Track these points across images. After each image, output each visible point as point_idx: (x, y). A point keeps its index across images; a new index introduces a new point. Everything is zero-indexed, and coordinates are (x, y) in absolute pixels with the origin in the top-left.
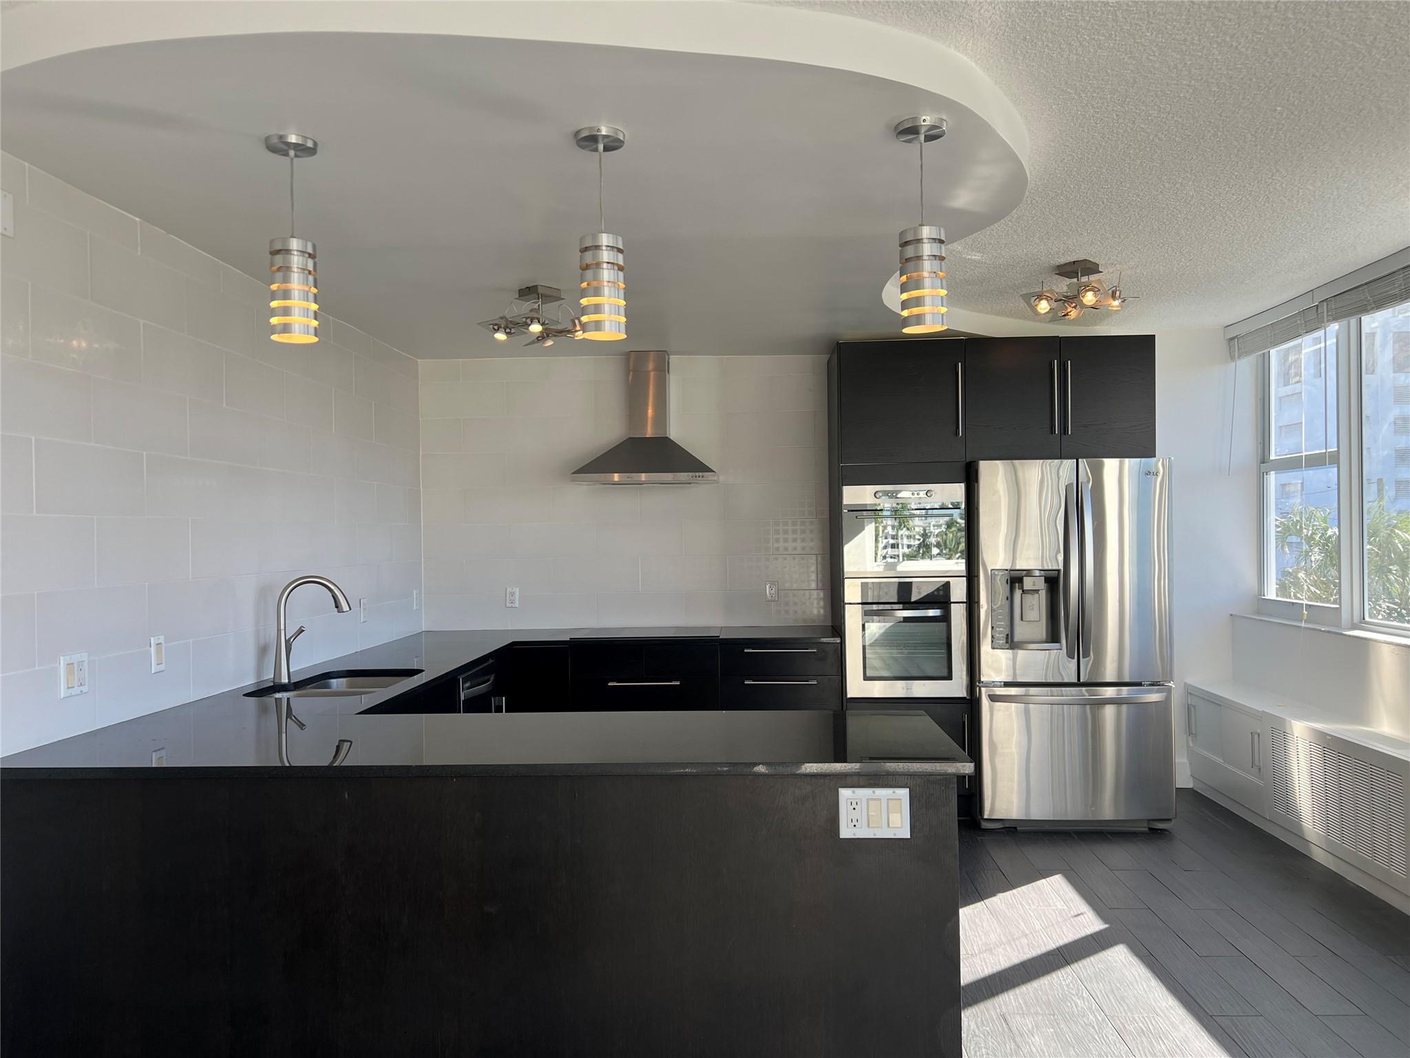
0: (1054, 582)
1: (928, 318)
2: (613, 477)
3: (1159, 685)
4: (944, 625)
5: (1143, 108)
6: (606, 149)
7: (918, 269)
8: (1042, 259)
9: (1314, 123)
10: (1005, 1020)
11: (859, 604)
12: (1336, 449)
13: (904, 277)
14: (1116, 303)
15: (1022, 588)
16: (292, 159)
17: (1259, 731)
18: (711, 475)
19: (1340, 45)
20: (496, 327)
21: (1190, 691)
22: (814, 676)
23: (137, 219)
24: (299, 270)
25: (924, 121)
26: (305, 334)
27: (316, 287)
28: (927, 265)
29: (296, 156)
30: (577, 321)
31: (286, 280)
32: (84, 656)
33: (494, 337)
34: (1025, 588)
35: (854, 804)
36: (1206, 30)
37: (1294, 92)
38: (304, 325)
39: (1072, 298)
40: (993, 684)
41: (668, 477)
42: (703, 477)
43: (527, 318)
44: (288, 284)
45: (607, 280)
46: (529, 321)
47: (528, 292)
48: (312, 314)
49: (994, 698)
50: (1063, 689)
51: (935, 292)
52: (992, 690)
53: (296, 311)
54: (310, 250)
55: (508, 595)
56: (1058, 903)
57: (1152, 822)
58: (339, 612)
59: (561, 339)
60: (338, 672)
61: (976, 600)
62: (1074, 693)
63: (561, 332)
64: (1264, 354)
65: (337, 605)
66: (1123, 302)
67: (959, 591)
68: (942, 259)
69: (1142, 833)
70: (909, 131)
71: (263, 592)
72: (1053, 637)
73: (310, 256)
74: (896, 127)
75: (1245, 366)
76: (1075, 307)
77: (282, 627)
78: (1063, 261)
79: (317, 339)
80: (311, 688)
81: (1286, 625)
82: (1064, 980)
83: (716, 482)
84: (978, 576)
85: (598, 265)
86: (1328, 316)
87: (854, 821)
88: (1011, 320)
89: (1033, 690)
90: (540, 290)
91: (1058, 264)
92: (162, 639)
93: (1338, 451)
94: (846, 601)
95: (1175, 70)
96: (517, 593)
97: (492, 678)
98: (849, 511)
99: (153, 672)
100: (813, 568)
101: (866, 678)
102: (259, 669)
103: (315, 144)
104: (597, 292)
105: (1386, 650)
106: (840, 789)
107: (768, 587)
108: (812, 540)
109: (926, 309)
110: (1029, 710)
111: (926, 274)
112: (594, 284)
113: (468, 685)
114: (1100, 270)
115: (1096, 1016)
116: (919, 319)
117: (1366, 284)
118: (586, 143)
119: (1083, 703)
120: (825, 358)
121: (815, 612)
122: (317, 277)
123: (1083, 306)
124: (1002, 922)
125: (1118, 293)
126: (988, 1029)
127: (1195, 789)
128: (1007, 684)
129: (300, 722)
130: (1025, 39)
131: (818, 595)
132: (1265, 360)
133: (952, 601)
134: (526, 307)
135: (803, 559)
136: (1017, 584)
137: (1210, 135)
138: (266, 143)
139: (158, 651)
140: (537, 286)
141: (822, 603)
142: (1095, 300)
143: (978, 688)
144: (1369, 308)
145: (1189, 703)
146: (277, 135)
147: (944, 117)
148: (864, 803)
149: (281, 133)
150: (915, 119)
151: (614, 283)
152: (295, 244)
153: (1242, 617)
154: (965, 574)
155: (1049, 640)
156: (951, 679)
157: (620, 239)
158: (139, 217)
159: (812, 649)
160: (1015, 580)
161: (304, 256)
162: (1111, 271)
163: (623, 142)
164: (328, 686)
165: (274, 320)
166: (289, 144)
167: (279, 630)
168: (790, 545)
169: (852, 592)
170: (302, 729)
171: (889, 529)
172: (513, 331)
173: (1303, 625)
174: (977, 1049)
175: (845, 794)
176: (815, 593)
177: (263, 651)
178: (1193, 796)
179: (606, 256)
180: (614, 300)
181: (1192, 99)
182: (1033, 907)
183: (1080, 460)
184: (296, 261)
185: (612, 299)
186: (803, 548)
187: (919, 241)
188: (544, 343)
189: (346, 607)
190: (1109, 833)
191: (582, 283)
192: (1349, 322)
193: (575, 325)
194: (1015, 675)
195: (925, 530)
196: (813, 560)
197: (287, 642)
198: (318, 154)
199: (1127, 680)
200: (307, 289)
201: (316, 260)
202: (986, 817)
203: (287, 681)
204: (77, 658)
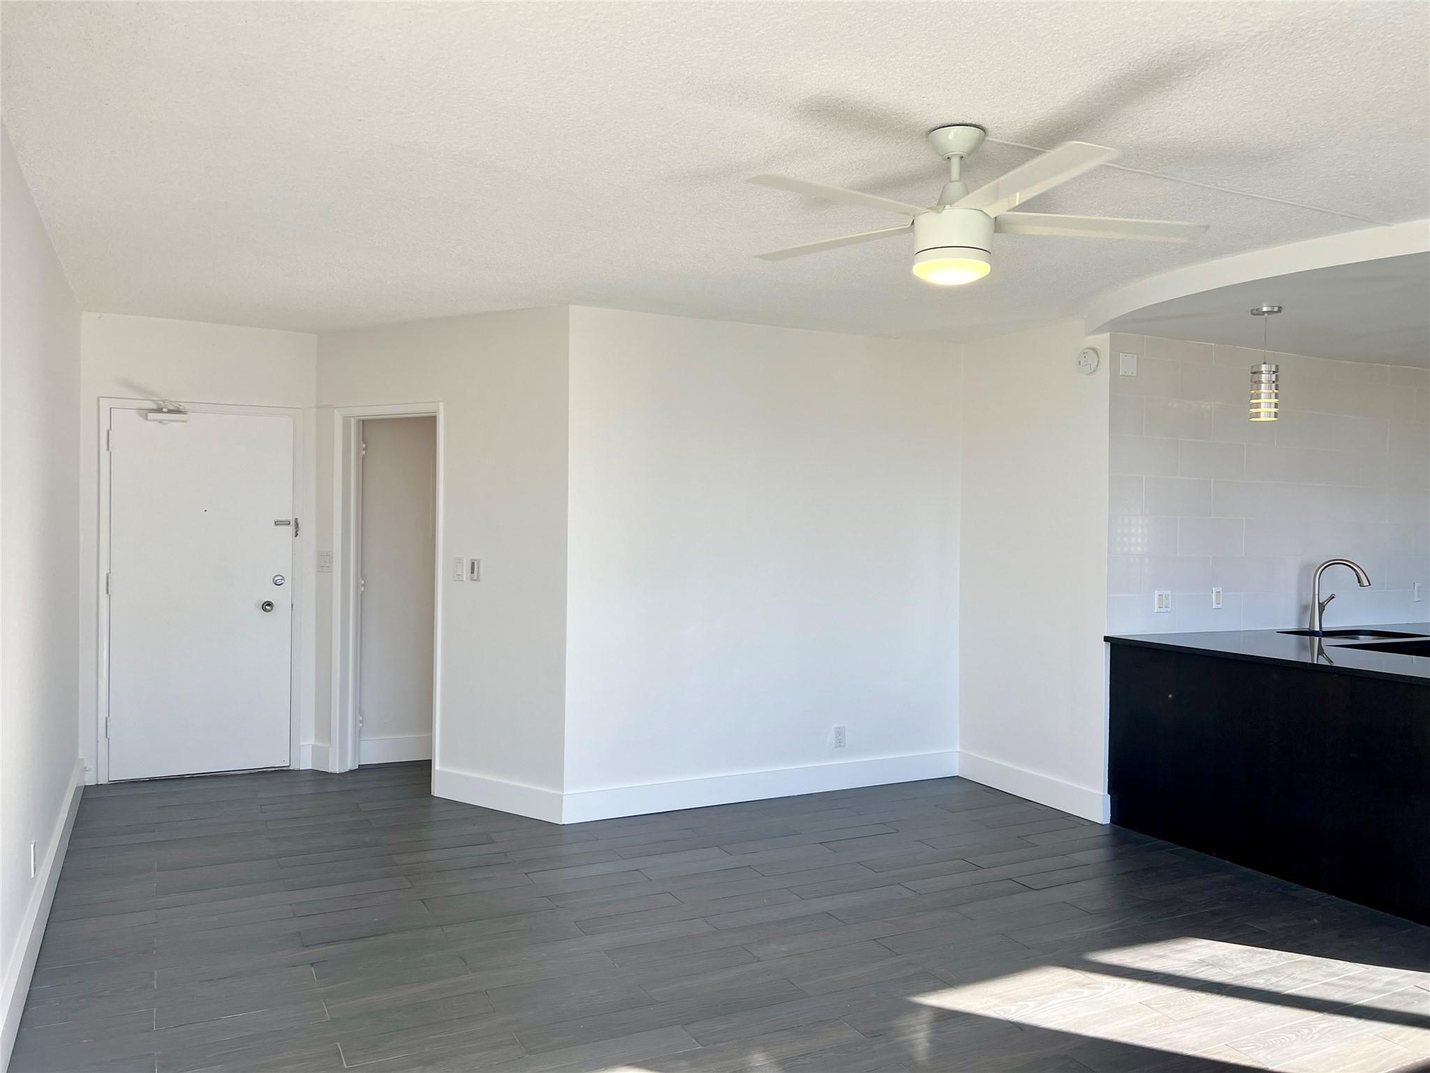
16: (1266, 319)
23: (1213, 344)
24: (1267, 381)
26: (1268, 416)
31: (1259, 388)
32: (1170, 592)
38: (1268, 412)
44: (1260, 391)
48: (1273, 405)
53: (1264, 404)
54: (1273, 370)
60: (1364, 630)
65: (1360, 581)
73: (1273, 373)
77: (1317, 593)
79: (1275, 418)
92: (1220, 589)
99: (1214, 608)
102: (1300, 621)
103: (1279, 309)
138: (1251, 313)
139: (1218, 596)
146: (1256, 309)
149: (1259, 307)
152: (1264, 368)
161: (1269, 374)
164: (1356, 639)
165: (1251, 411)
166: (1263, 312)
167: (1314, 595)
184: (1264, 377)
189: (1366, 582)
197: (1320, 605)
198: (1282, 312)
200: (1270, 391)
201: (1277, 374)
203: (1319, 630)
204: (1164, 593)
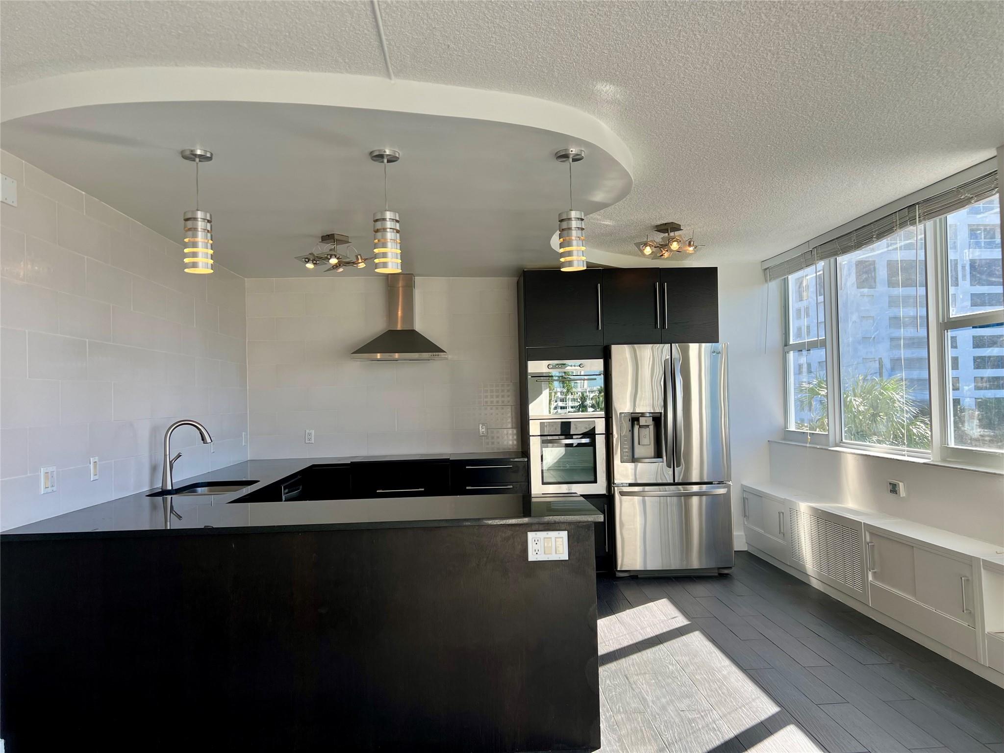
0: (658, 420)
1: (575, 263)
2: (377, 356)
3: (723, 484)
4: (591, 448)
5: (695, 143)
6: (389, 161)
7: (569, 235)
8: (647, 222)
9: (790, 153)
10: (627, 678)
11: (538, 436)
12: (824, 338)
13: (562, 239)
14: (691, 249)
15: (638, 424)
16: (197, 163)
17: (783, 511)
18: (444, 354)
19: (795, 116)
20: (307, 260)
21: (745, 490)
22: (511, 483)
23: (84, 193)
24: (202, 230)
25: (572, 151)
26: (205, 268)
27: (212, 240)
28: (574, 233)
29: (200, 161)
30: (359, 257)
31: (195, 236)
32: (54, 469)
33: (306, 267)
34: (641, 424)
35: (536, 541)
36: (723, 108)
37: (776, 138)
38: (205, 263)
39: (665, 246)
40: (623, 485)
41: (416, 355)
42: (438, 355)
43: (328, 255)
44: (196, 239)
45: (390, 238)
46: (329, 257)
47: (328, 238)
48: (209, 256)
49: (622, 494)
50: (666, 487)
51: (579, 248)
52: (621, 489)
53: (200, 255)
54: (208, 218)
55: (307, 435)
56: (661, 617)
57: (721, 570)
58: (204, 443)
59: (349, 268)
60: (202, 483)
61: (611, 432)
62: (672, 489)
63: (348, 263)
64: (785, 278)
65: (203, 439)
66: (695, 248)
67: (600, 427)
68: (582, 229)
69: (715, 577)
70: (563, 156)
71: (154, 430)
72: (658, 454)
73: (209, 221)
74: (556, 153)
75: (774, 286)
76: (667, 251)
77: (168, 453)
78: (659, 223)
79: (212, 271)
80: (187, 492)
81: (799, 446)
82: (662, 656)
83: (447, 359)
84: (612, 417)
85: (385, 230)
86: (817, 257)
87: (537, 550)
88: (631, 257)
89: (647, 488)
90: (336, 237)
91: (656, 225)
92: (96, 459)
93: (826, 339)
94: (530, 434)
95: (709, 126)
96: (313, 434)
97: (301, 487)
98: (532, 377)
99: (92, 480)
100: (509, 415)
101: (543, 483)
102: (152, 481)
103: (212, 154)
104: (384, 245)
105: (850, 457)
106: (528, 533)
107: (480, 426)
108: (508, 396)
109: (574, 258)
110: (645, 502)
111: (573, 238)
112: (382, 240)
113: (287, 491)
114: (682, 228)
115: (679, 673)
116: (570, 264)
117: (837, 238)
118: (377, 159)
119: (679, 495)
120: (515, 279)
121: (511, 443)
122: (212, 234)
123: (672, 251)
124: (627, 628)
125: (692, 243)
126: (617, 683)
127: (749, 551)
128: (631, 485)
129: (179, 515)
130: (626, 109)
131: (513, 432)
132: (785, 282)
133: (596, 433)
134: (326, 247)
135: (503, 409)
136: (636, 422)
137: (734, 158)
138: (182, 154)
139: (95, 467)
140: (334, 234)
141: (515, 437)
142: (678, 247)
143: (613, 488)
144: (839, 253)
145: (744, 496)
146: (190, 150)
147: (583, 149)
148: (542, 540)
149: (192, 149)
150: (566, 150)
151: (394, 240)
152: (200, 215)
153: (776, 442)
154: (604, 416)
155: (656, 456)
156: (596, 483)
157: (397, 215)
158: (84, 192)
159: (510, 465)
160: (635, 419)
161: (204, 222)
162: (688, 229)
163: (399, 158)
164: (195, 492)
165: (186, 260)
166: (196, 155)
167: (165, 455)
168: (495, 400)
169: (534, 428)
170: (180, 520)
171: (559, 394)
172: (318, 262)
173: (808, 445)
174: (610, 693)
175: (531, 536)
176: (510, 431)
177: (154, 469)
178: (747, 556)
179: (389, 224)
180: (394, 250)
181: (721, 140)
182: (646, 619)
183: (673, 344)
184: (200, 225)
185: (393, 249)
186: (503, 402)
187: (570, 219)
188: (337, 270)
189: (209, 440)
190: (694, 577)
191: (375, 240)
192: (830, 261)
193: (358, 259)
194: (636, 479)
195: (583, 395)
196: (509, 409)
197: (170, 462)
198: (213, 160)
199: (706, 480)
200: (207, 241)
201: (212, 223)
202: (619, 569)
203: (170, 488)
204: (50, 469)
